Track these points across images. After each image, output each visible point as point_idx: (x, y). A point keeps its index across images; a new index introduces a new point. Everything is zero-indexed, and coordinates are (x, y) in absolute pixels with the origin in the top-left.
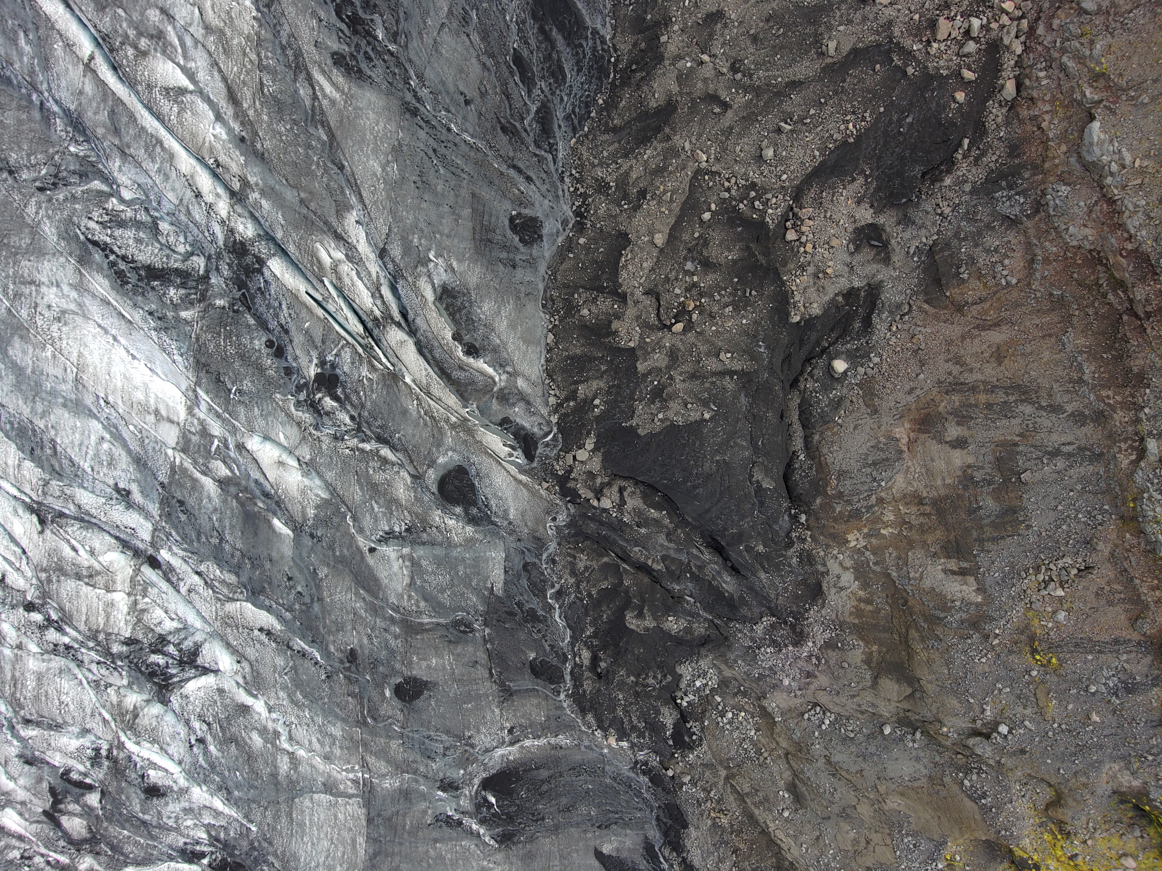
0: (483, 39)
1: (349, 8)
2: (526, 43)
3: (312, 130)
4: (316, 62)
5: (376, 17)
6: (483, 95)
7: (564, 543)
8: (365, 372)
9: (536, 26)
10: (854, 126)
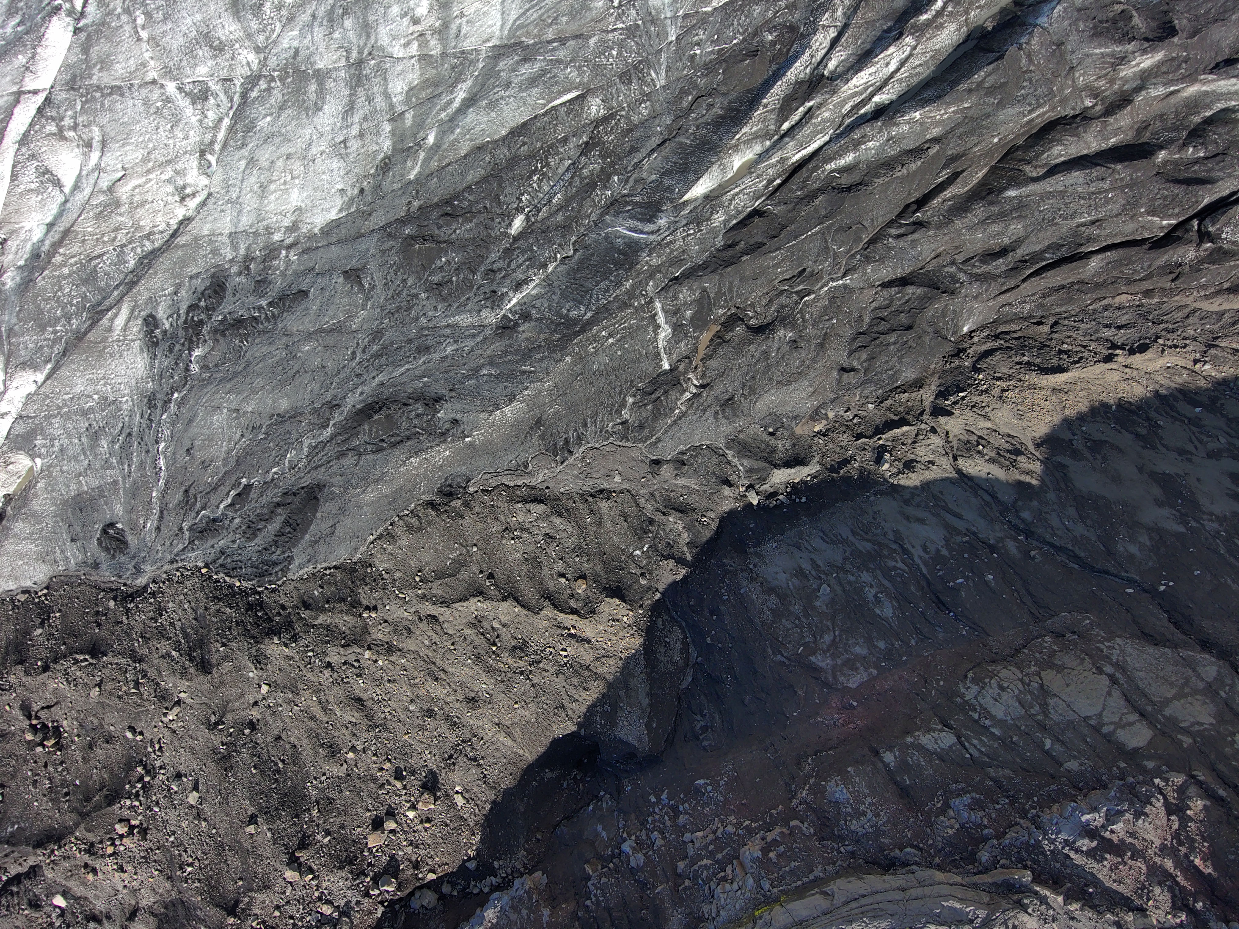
0: (246, 450)
1: (202, 317)
2: (262, 493)
3: (85, 315)
4: (136, 301)
5: (211, 344)
6: (204, 465)
9: (279, 499)
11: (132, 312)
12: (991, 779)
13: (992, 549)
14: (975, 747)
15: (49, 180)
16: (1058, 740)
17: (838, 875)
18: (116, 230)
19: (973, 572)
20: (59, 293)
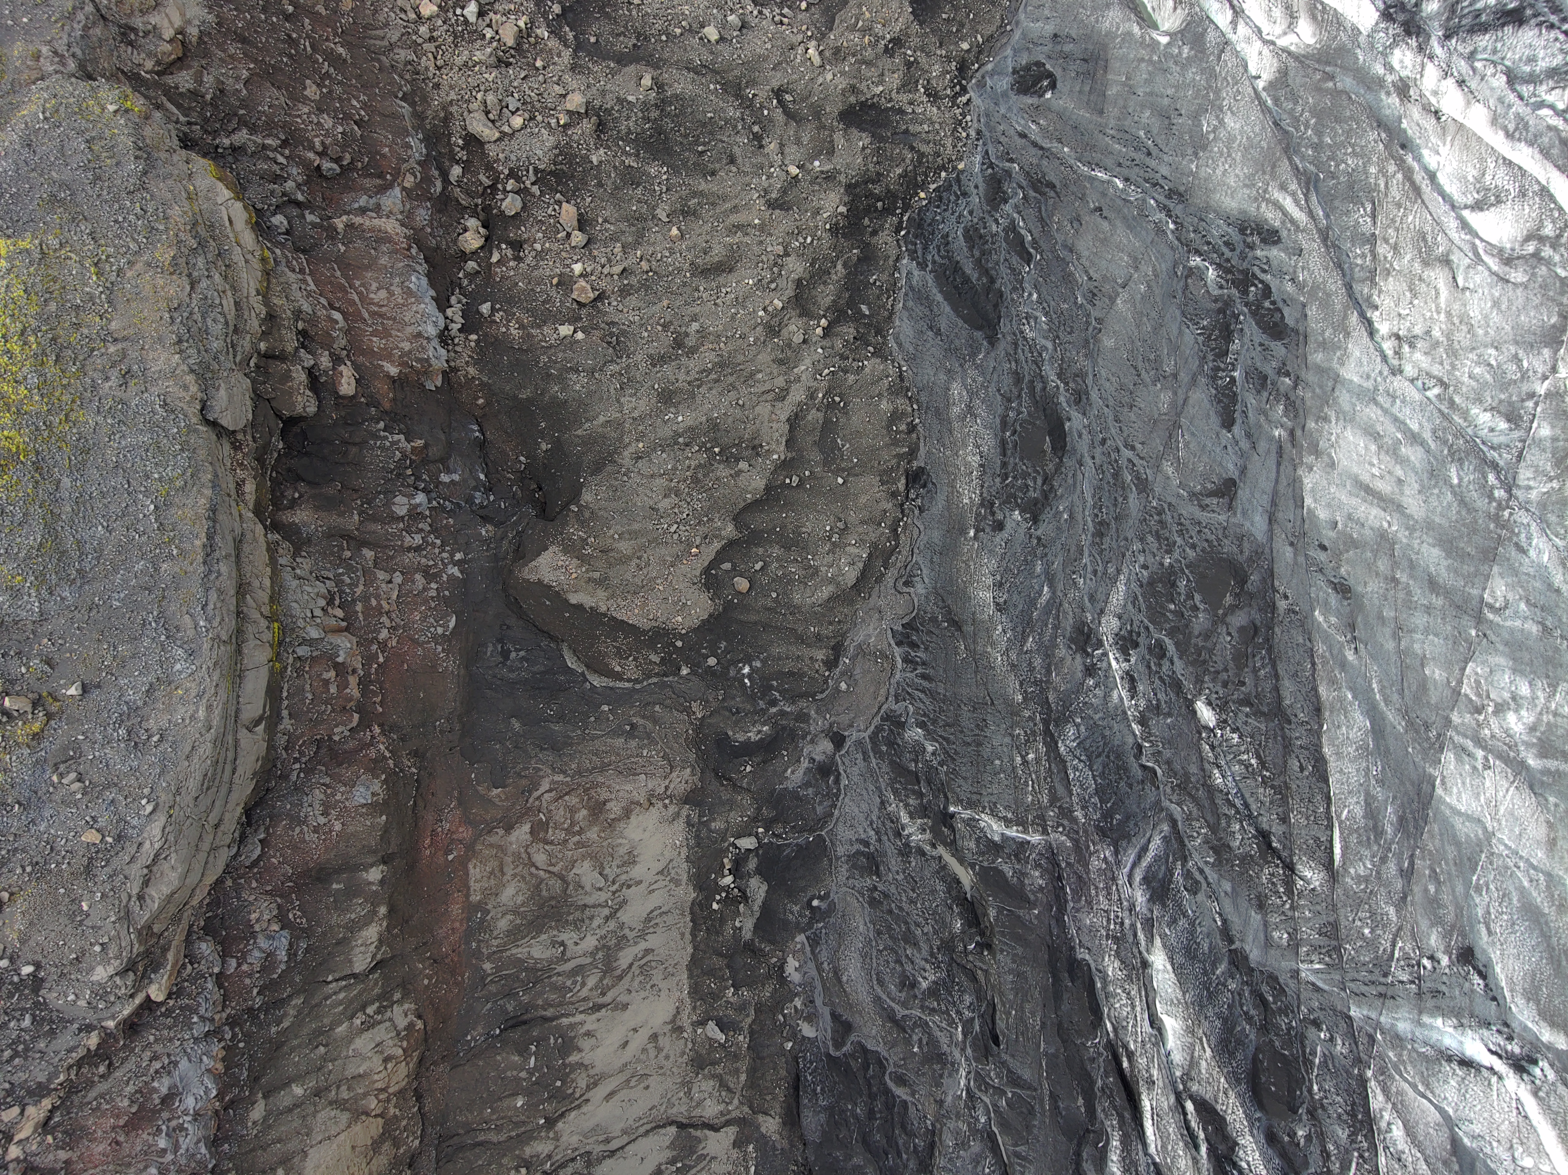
11: (1293, 221)
12: (290, 997)
13: (551, 1123)
14: (335, 993)
15: (1485, 197)
16: (296, 1106)
17: (271, 747)
18: (1395, 248)
19: (537, 1083)
20: (1350, 150)
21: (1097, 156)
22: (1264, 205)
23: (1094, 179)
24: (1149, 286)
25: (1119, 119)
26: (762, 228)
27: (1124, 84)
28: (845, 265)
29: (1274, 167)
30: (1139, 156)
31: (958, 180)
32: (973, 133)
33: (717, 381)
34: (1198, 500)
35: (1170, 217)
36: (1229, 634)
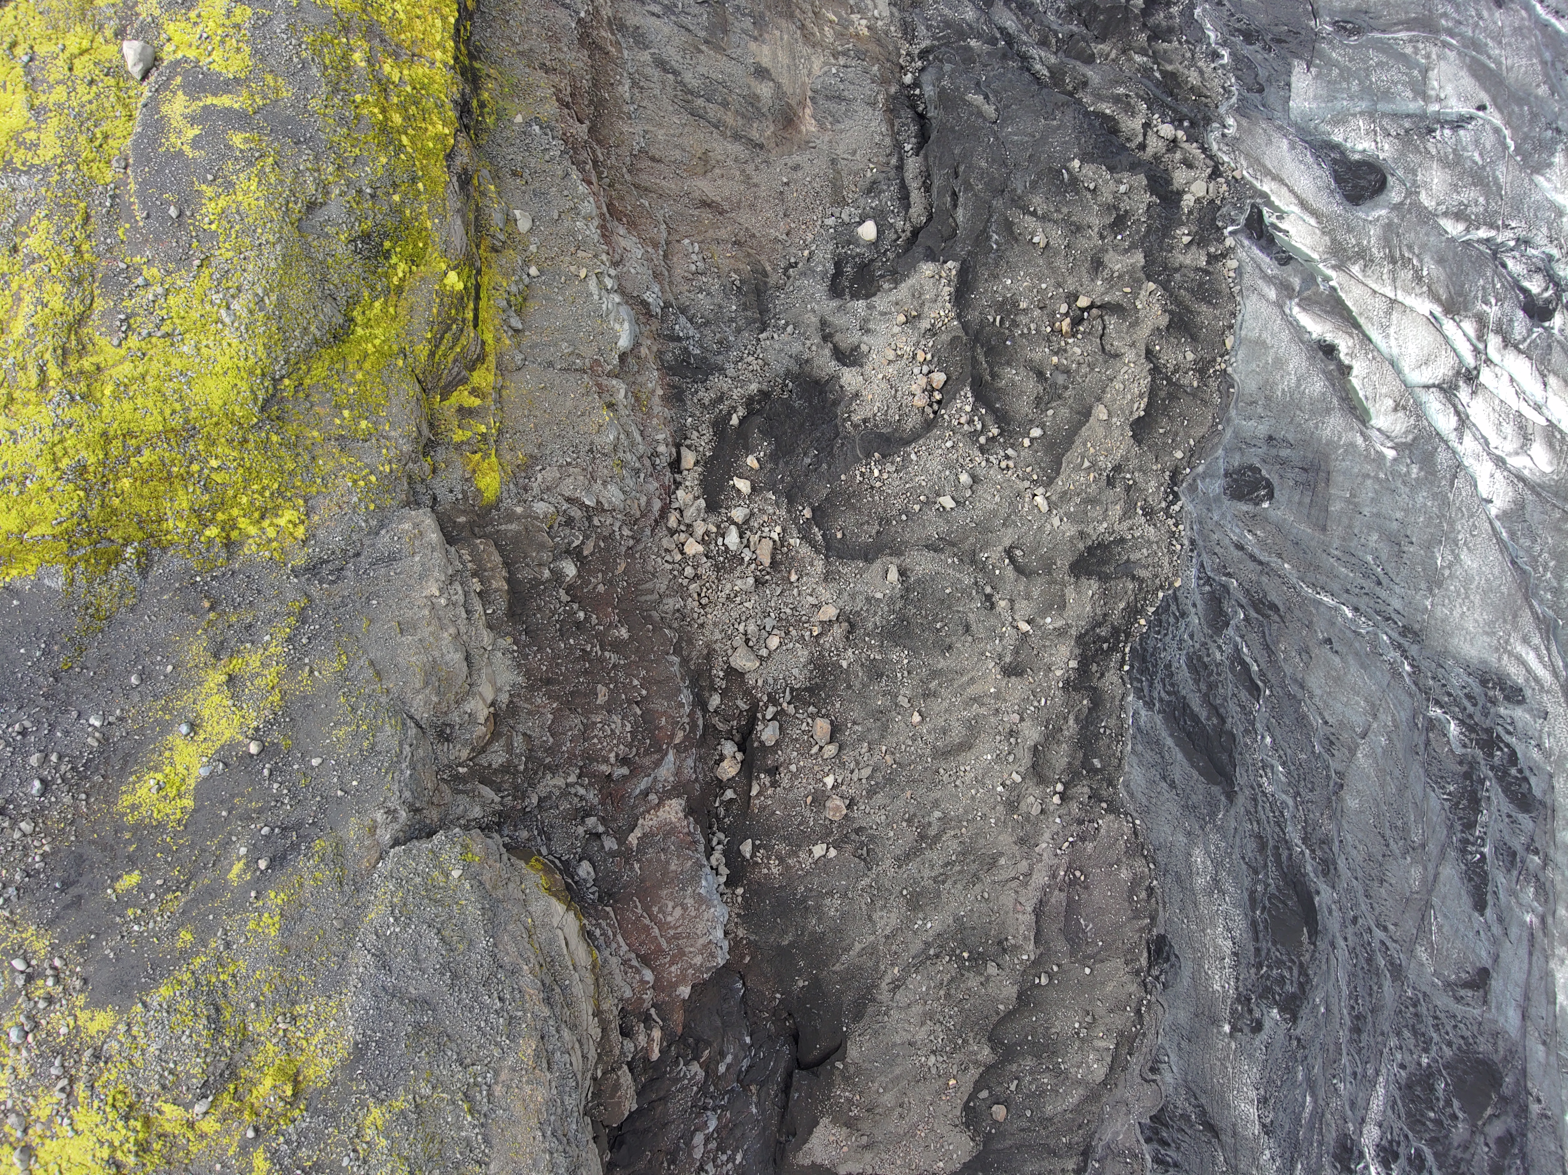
0: (1304, 717)
1: (1496, 761)
2: (1243, 708)
3: (1550, 613)
4: (1548, 692)
5: (1459, 751)
6: (1304, 651)
7: (1212, 105)
8: (1493, 312)
9: (1228, 726)
10: (872, 472)
21: (1322, 579)
22: (1505, 657)
23: (1320, 602)
24: (1390, 739)
25: (1344, 540)
26: (997, 696)
27: (1348, 501)
28: (1077, 720)
29: (1515, 616)
30: (1368, 584)
31: (1175, 598)
32: (1186, 542)
33: (960, 872)
34: (1453, 990)
35: (1406, 658)
36: (1487, 1145)
